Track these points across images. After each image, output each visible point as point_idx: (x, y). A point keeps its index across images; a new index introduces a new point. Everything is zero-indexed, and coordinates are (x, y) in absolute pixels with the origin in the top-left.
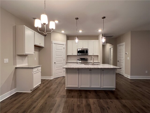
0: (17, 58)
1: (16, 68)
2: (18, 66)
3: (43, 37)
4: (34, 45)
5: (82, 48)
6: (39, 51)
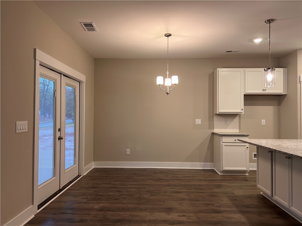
0: (215, 118)
1: (213, 134)
2: (215, 131)
3: (281, 70)
4: (244, 95)
6: (279, 104)
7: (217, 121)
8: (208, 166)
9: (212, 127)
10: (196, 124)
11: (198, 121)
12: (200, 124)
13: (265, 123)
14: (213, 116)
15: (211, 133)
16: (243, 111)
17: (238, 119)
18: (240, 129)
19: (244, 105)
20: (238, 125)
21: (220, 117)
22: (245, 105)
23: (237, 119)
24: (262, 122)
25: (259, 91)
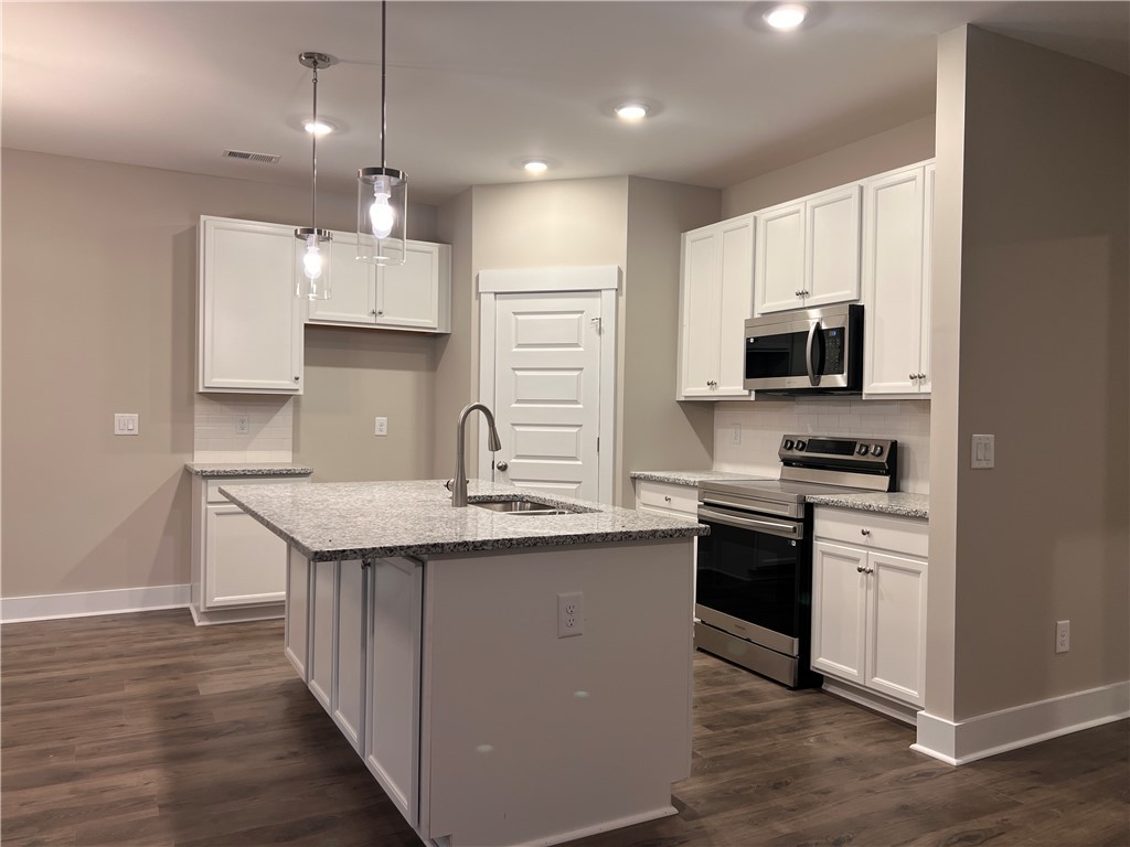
0: (201, 410)
3: (434, 247)
4: (306, 325)
5: (797, 302)
6: (433, 364)
7: (205, 421)
8: (166, 599)
9: (184, 443)
10: (117, 432)
11: (127, 422)
12: (132, 433)
13: (385, 427)
14: (191, 402)
15: (180, 466)
16: (302, 386)
17: (291, 413)
19: (305, 364)
20: (291, 436)
21: (217, 407)
22: (307, 363)
23: (285, 415)
24: (377, 427)
25: (359, 316)
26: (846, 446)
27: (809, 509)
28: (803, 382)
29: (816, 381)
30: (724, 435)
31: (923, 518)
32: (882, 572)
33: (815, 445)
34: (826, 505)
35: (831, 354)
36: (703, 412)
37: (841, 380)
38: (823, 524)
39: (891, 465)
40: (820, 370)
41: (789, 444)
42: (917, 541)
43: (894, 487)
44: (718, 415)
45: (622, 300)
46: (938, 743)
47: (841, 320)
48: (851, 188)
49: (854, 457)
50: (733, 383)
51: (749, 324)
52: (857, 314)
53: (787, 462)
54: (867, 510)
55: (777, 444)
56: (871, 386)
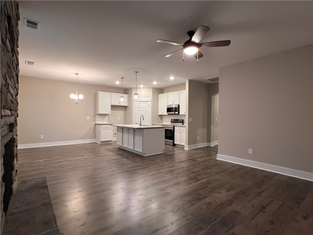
0: (97, 116)
1: (96, 124)
2: (97, 123)
4: (111, 105)
5: (173, 104)
6: (125, 110)
7: (98, 118)
8: (93, 141)
9: (95, 121)
10: (87, 119)
12: (89, 119)
13: (119, 118)
16: (110, 113)
17: (108, 117)
18: (108, 121)
19: (111, 110)
21: (99, 116)
25: (117, 104)
26: (178, 120)
27: (174, 126)
28: (173, 113)
29: (175, 113)
30: (163, 119)
31: (185, 127)
32: (182, 132)
33: (174, 120)
34: (176, 126)
35: (176, 110)
36: (161, 116)
37: (177, 113)
38: (176, 128)
39: (182, 122)
40: (175, 112)
41: (172, 120)
42: (184, 129)
43: (183, 124)
44: (163, 117)
45: (152, 102)
46: (186, 148)
47: (177, 106)
48: (178, 92)
49: (179, 121)
50: (165, 113)
51: (167, 106)
52: (179, 106)
53: (171, 122)
54: (180, 126)
55: (170, 120)
56: (180, 113)
